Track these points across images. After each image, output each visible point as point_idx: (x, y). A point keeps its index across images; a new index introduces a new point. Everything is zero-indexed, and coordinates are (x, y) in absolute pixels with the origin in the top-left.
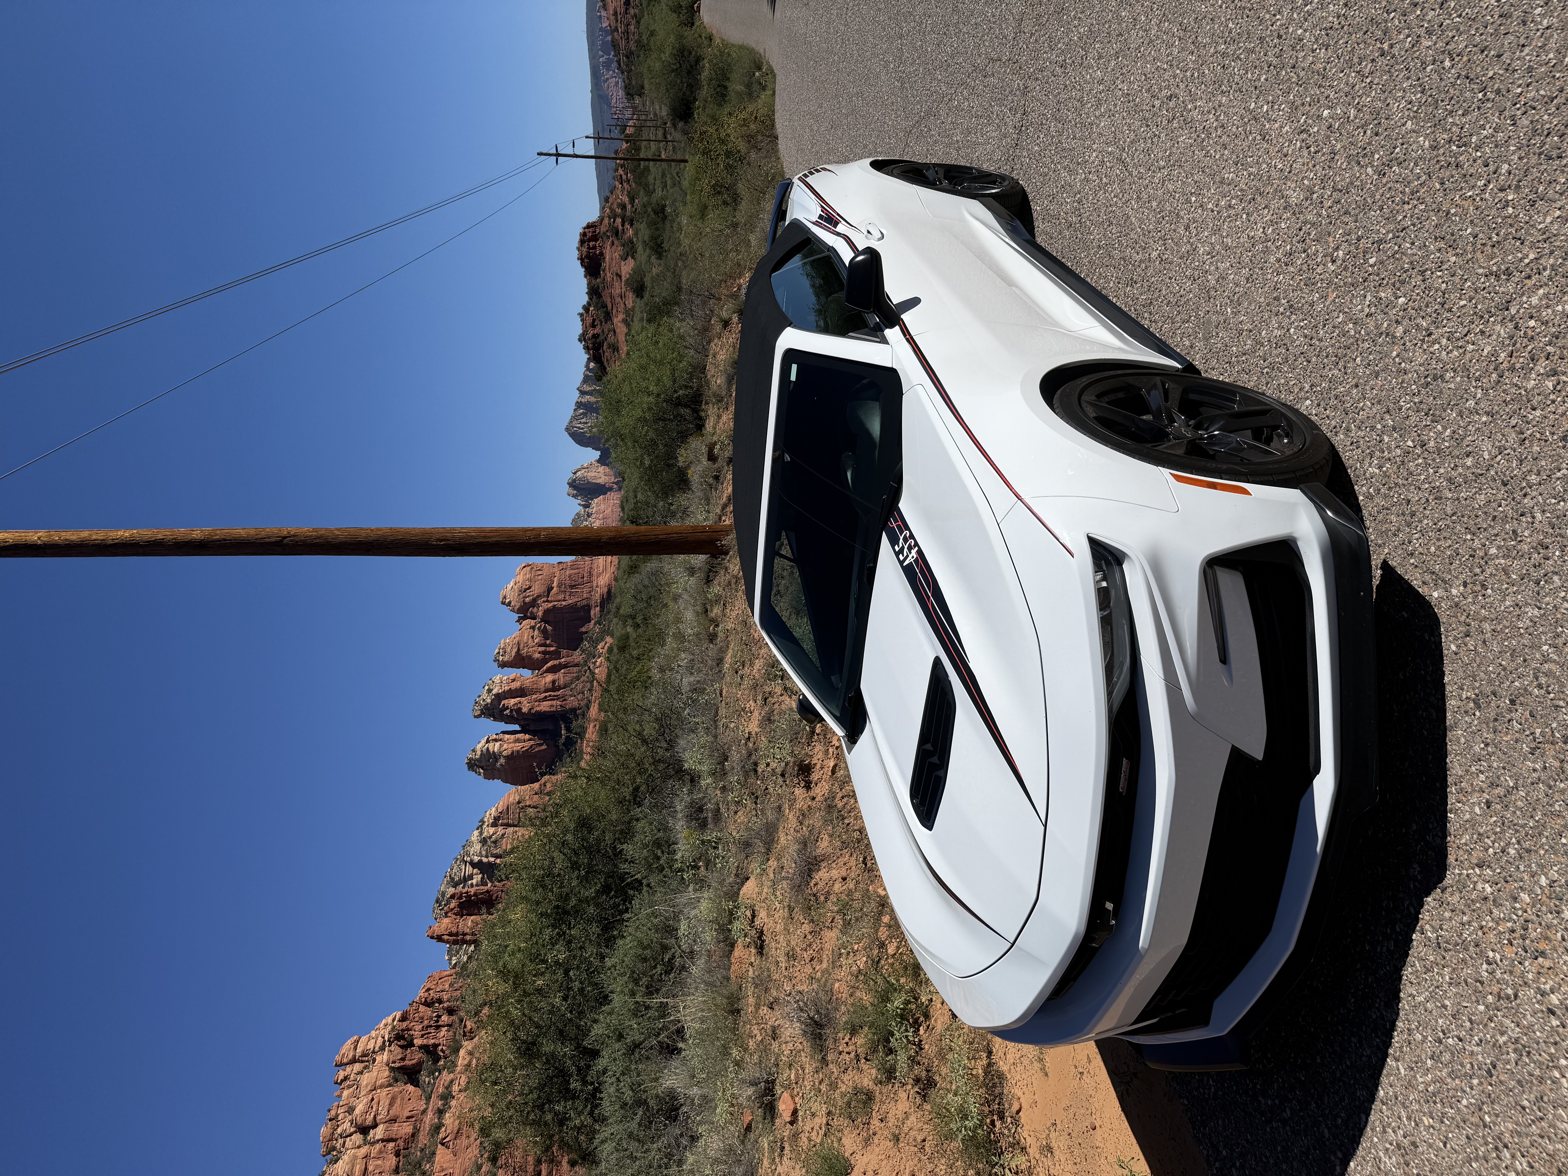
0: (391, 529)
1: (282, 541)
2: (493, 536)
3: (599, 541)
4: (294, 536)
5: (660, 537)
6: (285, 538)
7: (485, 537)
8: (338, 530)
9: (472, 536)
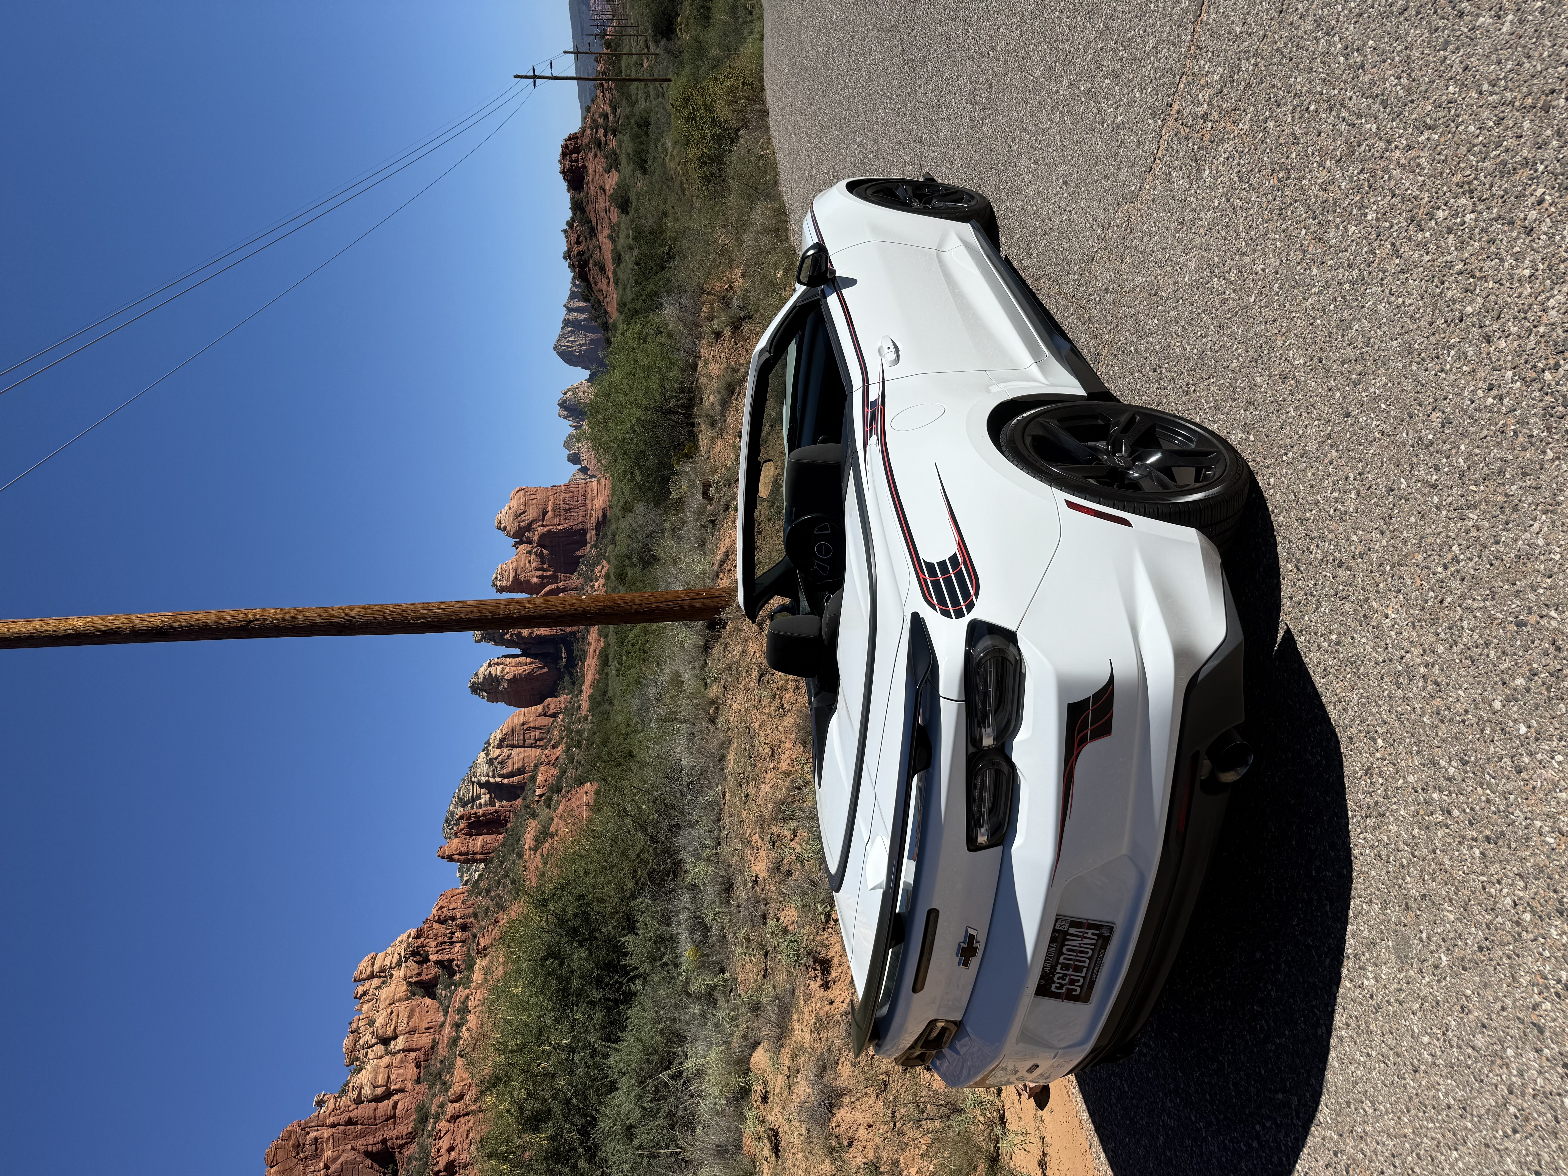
0: (364, 607)
1: (247, 625)
2: (473, 612)
3: (588, 612)
4: (260, 619)
5: (654, 605)
6: (251, 621)
7: (466, 612)
8: (308, 610)
9: (451, 613)
